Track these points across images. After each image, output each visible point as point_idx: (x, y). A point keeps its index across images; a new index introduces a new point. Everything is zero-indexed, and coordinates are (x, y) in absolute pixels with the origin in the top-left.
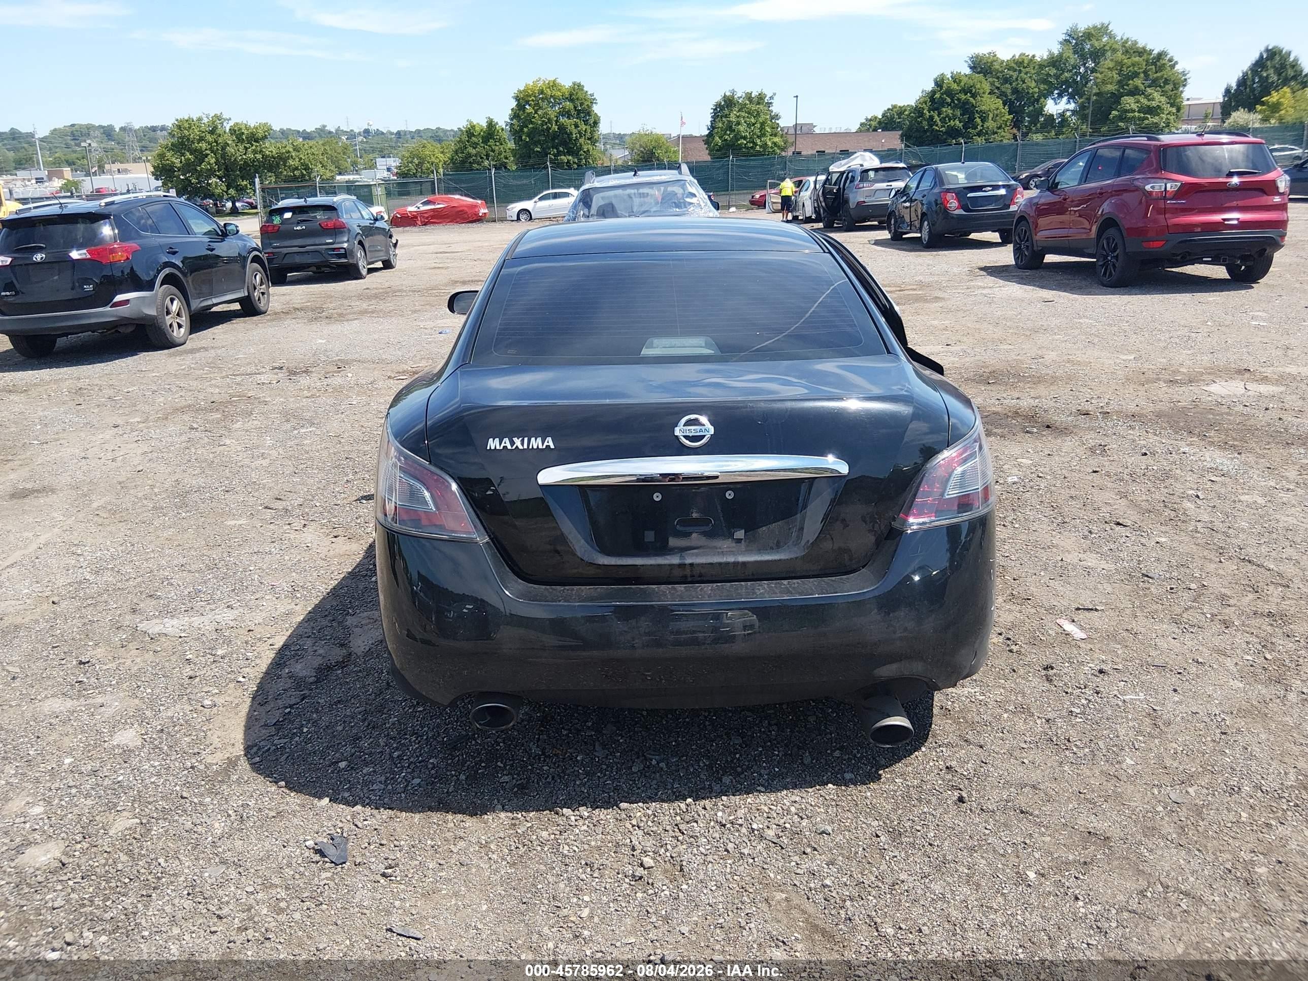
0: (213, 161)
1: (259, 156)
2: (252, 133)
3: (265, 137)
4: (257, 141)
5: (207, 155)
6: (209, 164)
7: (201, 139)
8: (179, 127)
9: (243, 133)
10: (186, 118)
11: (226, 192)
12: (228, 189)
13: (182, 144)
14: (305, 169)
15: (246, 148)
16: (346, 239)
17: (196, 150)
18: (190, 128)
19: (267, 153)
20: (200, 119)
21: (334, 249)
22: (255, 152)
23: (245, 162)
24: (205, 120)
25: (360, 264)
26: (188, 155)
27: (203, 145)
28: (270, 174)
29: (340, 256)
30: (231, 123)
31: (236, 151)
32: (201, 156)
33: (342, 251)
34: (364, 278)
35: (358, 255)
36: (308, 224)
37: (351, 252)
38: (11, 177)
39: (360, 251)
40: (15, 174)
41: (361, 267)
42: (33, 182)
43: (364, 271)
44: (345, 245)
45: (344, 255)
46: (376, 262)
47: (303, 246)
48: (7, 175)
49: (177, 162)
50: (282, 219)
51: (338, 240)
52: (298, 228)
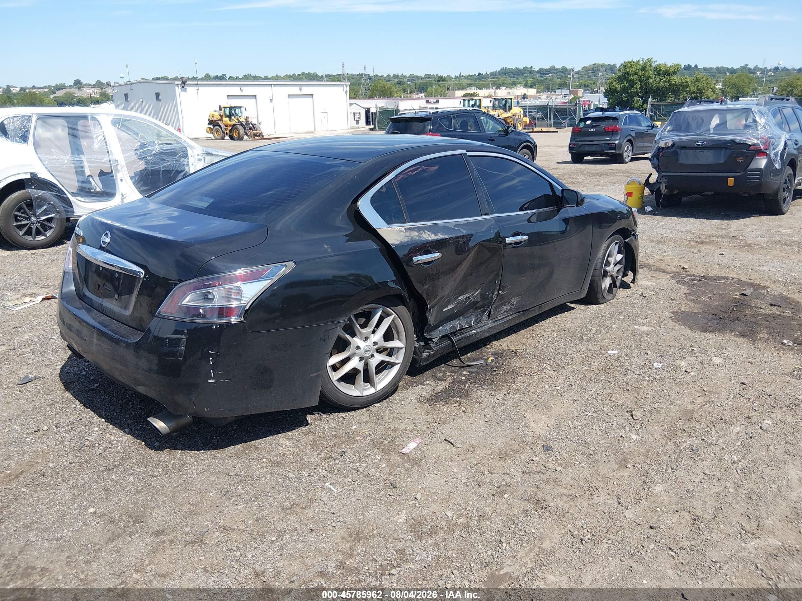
0: (639, 87)
1: (667, 84)
2: (666, 70)
3: (675, 73)
4: (668, 75)
5: (637, 83)
6: (636, 88)
7: (635, 74)
8: (625, 67)
9: (661, 70)
10: (630, 61)
11: (642, 106)
12: (643, 104)
13: (625, 76)
14: (699, 93)
15: (660, 79)
16: (618, 138)
17: (631, 80)
18: (631, 67)
19: (673, 82)
20: (638, 61)
21: (609, 144)
22: (665, 82)
23: (657, 88)
24: (641, 62)
25: (625, 154)
26: (625, 83)
27: (635, 77)
28: (672, 96)
29: (611, 148)
30: (656, 64)
31: (654, 81)
32: (632, 84)
33: (614, 145)
34: (627, 163)
35: (626, 149)
36: (598, 128)
37: (620, 146)
38: (553, 93)
39: (628, 147)
40: (555, 92)
41: (625, 157)
42: (561, 96)
43: (627, 159)
44: (617, 142)
45: (614, 148)
46: (644, 154)
47: (592, 141)
48: (551, 92)
49: (618, 88)
50: (585, 124)
51: (613, 138)
52: (592, 130)
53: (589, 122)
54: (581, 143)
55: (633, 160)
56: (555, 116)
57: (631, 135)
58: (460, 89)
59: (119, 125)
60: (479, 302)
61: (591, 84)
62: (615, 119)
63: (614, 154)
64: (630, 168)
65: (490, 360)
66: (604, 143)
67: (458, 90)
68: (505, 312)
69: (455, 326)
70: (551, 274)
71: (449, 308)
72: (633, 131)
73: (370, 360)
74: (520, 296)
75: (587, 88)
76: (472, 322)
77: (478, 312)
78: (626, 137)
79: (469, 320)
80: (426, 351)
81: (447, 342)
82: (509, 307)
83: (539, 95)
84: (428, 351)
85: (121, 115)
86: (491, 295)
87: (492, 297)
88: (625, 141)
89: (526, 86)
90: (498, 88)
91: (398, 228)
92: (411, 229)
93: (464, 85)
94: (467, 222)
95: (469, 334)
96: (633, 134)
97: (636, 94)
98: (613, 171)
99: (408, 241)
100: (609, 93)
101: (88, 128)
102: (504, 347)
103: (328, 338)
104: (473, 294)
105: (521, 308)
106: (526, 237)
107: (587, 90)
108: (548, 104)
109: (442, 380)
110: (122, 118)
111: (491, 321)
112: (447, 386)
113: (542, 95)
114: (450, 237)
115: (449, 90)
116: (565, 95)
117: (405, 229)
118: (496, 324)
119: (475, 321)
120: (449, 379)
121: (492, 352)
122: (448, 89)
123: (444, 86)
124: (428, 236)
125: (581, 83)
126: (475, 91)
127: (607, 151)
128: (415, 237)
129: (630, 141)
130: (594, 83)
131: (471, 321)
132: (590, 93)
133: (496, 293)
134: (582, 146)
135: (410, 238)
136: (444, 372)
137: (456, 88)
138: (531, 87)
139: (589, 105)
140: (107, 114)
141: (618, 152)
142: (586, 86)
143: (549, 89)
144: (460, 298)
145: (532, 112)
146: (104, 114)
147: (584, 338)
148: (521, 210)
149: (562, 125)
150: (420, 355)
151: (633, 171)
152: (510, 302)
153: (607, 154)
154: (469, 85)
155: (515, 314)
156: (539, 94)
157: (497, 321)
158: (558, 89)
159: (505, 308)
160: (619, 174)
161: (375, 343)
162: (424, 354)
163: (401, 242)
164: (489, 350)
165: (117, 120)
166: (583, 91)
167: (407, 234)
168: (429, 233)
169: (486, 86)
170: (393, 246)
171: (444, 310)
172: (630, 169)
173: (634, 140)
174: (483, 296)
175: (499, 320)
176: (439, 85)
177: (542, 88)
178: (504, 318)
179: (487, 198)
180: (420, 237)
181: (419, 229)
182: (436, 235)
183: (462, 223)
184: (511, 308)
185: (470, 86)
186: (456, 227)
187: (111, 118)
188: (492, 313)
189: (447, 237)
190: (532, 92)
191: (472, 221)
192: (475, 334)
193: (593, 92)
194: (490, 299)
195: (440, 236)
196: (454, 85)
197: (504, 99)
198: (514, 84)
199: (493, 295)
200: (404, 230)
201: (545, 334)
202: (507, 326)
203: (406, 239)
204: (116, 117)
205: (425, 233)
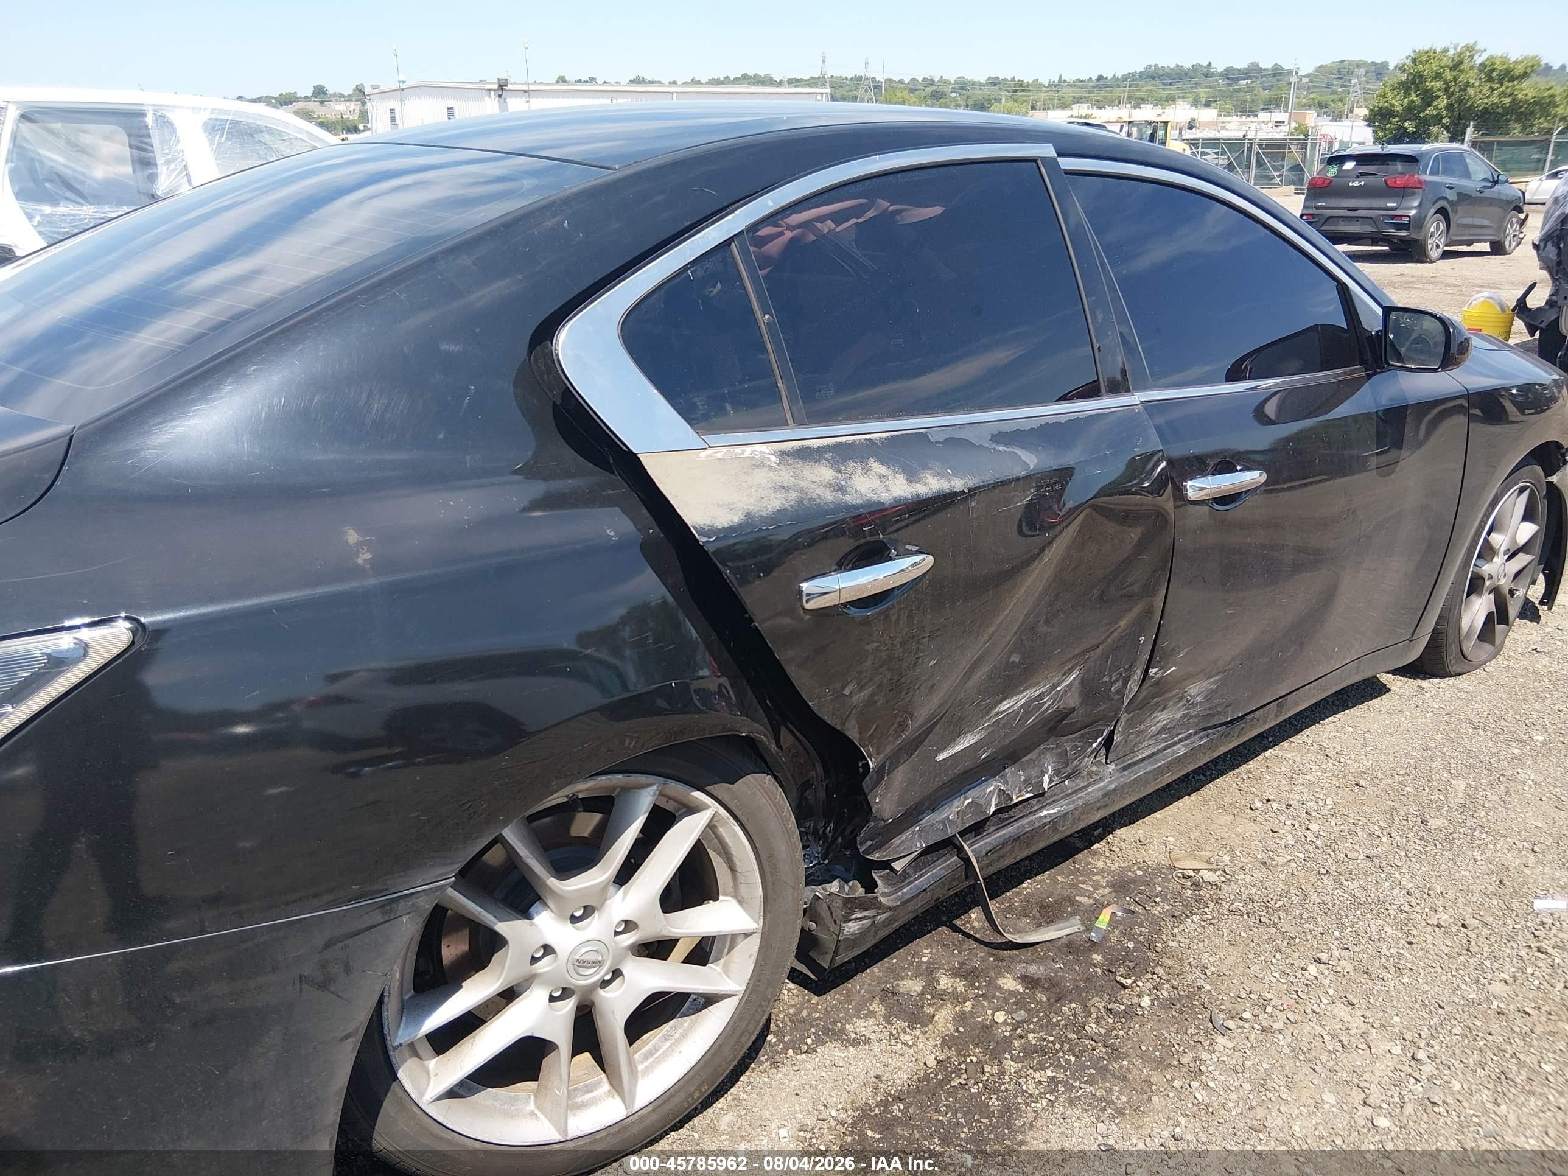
0: (1443, 104)
1: (1507, 100)
2: (1507, 70)
3: (1525, 75)
4: (1509, 81)
5: (1439, 97)
6: (1437, 108)
7: (1438, 76)
8: (1415, 61)
9: (1495, 70)
10: (1428, 49)
13: (1412, 82)
15: (1492, 90)
16: (1416, 203)
17: (1426, 91)
18: (1428, 61)
19: (1520, 96)
20: (1444, 51)
21: (1393, 217)
22: (1503, 95)
23: (1485, 108)
24: (1452, 52)
25: (1430, 242)
26: (1414, 97)
27: (1437, 84)
29: (1399, 227)
30: (1484, 56)
31: (1479, 94)
32: (1429, 98)
33: (1406, 221)
34: (1432, 262)
35: (1432, 229)
36: (1372, 180)
37: (1419, 223)
38: (1252, 119)
39: (1438, 224)
40: (1257, 116)
41: (1429, 247)
42: (1270, 125)
43: (1435, 254)
44: (1413, 212)
45: (1406, 227)
46: (1469, 243)
47: (1355, 210)
48: (1249, 116)
49: (1398, 105)
50: (1340, 170)
51: (1404, 204)
52: (1356, 184)
53: (1349, 165)
54: (1329, 213)
55: (1447, 255)
56: (1260, 164)
57: (1445, 198)
58: (1058, 108)
59: (221, 136)
60: (1073, 710)
61: (1334, 101)
62: (1411, 159)
63: (1402, 240)
64: (1442, 273)
65: (1103, 921)
66: (1383, 215)
67: (1053, 109)
68: (1164, 729)
69: (982, 801)
70: (1328, 598)
71: (959, 748)
72: (1451, 188)
73: (602, 993)
74: (1218, 673)
75: (1323, 110)
76: (1046, 778)
77: (1067, 743)
78: (1434, 203)
79: (1033, 773)
80: (858, 915)
81: (945, 865)
82: (1179, 715)
83: (1223, 123)
84: (866, 913)
85: (226, 112)
86: (1119, 684)
87: (1121, 692)
88: (1433, 210)
89: (1196, 103)
90: (1137, 106)
91: (748, 450)
92: (805, 455)
93: (1068, 99)
94: (1043, 421)
95: (1031, 823)
96: (1451, 196)
97: (1437, 119)
98: (1404, 279)
99: (782, 512)
100: (1379, 117)
101: (147, 140)
102: (1154, 855)
103: (348, 969)
104: (1054, 687)
105: (1219, 713)
106: (1253, 477)
107: (1325, 113)
108: (1244, 136)
109: (917, 1018)
110: (230, 118)
111: (1112, 767)
112: (932, 1063)
113: (1229, 122)
114: (971, 484)
115: (1035, 110)
116: (1277, 122)
117: (783, 454)
118: (1130, 776)
119: (1057, 773)
120: (944, 1018)
121: (1110, 872)
122: (1033, 108)
123: (1025, 101)
124: (876, 484)
125: (1313, 99)
126: (1090, 112)
127: (1392, 232)
128: (820, 491)
129: (1442, 211)
130: (1341, 100)
131: (1043, 773)
132: (1331, 121)
133: (1138, 674)
134: (1332, 219)
135: (793, 495)
136: (929, 973)
137: (1051, 106)
138: (1207, 105)
139: (1331, 143)
140: (193, 108)
141: (1414, 236)
142: (1322, 106)
143: (1247, 110)
144: (1004, 706)
145: (1207, 154)
146: (187, 108)
147: (1434, 823)
148: (1234, 375)
149: (1273, 181)
150: (832, 927)
151: (1453, 281)
152: (1181, 699)
153: (1386, 240)
154: (1078, 100)
155: (1196, 733)
156: (1222, 119)
157: (1135, 763)
158: (1263, 110)
159: (1163, 718)
160: (1420, 286)
161: (629, 925)
162: (851, 924)
163: (748, 515)
164: (1101, 864)
165: (218, 123)
166: (1315, 115)
167: (786, 476)
168: (882, 470)
169: (1116, 102)
170: (702, 540)
171: (940, 758)
172: (1444, 275)
173: (1452, 210)
174: (1090, 690)
175: (1143, 760)
176: (1016, 101)
177: (1230, 107)
178: (1159, 751)
179: (1125, 330)
180: (841, 489)
181: (843, 454)
182: (912, 477)
183: (1025, 426)
184: (1184, 716)
185: (1078, 103)
186: (998, 443)
187: (206, 116)
188: (1117, 738)
189: (958, 485)
190: (1208, 115)
191: (1063, 419)
192: (1054, 822)
193: (1338, 117)
194: (1116, 697)
195: (931, 484)
196: (1045, 100)
197: (1150, 123)
198: (1171, 99)
199: (1125, 684)
200: (773, 458)
201: (1294, 799)
202: (1168, 778)
203: (774, 503)
204: (214, 116)
205: (866, 471)
